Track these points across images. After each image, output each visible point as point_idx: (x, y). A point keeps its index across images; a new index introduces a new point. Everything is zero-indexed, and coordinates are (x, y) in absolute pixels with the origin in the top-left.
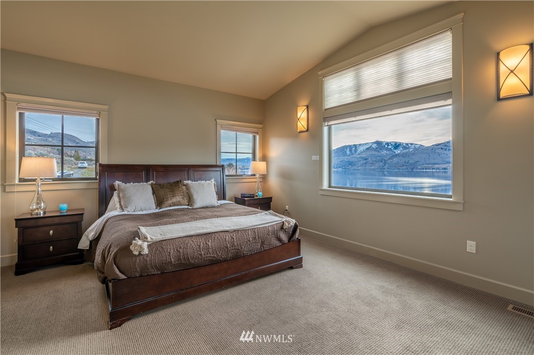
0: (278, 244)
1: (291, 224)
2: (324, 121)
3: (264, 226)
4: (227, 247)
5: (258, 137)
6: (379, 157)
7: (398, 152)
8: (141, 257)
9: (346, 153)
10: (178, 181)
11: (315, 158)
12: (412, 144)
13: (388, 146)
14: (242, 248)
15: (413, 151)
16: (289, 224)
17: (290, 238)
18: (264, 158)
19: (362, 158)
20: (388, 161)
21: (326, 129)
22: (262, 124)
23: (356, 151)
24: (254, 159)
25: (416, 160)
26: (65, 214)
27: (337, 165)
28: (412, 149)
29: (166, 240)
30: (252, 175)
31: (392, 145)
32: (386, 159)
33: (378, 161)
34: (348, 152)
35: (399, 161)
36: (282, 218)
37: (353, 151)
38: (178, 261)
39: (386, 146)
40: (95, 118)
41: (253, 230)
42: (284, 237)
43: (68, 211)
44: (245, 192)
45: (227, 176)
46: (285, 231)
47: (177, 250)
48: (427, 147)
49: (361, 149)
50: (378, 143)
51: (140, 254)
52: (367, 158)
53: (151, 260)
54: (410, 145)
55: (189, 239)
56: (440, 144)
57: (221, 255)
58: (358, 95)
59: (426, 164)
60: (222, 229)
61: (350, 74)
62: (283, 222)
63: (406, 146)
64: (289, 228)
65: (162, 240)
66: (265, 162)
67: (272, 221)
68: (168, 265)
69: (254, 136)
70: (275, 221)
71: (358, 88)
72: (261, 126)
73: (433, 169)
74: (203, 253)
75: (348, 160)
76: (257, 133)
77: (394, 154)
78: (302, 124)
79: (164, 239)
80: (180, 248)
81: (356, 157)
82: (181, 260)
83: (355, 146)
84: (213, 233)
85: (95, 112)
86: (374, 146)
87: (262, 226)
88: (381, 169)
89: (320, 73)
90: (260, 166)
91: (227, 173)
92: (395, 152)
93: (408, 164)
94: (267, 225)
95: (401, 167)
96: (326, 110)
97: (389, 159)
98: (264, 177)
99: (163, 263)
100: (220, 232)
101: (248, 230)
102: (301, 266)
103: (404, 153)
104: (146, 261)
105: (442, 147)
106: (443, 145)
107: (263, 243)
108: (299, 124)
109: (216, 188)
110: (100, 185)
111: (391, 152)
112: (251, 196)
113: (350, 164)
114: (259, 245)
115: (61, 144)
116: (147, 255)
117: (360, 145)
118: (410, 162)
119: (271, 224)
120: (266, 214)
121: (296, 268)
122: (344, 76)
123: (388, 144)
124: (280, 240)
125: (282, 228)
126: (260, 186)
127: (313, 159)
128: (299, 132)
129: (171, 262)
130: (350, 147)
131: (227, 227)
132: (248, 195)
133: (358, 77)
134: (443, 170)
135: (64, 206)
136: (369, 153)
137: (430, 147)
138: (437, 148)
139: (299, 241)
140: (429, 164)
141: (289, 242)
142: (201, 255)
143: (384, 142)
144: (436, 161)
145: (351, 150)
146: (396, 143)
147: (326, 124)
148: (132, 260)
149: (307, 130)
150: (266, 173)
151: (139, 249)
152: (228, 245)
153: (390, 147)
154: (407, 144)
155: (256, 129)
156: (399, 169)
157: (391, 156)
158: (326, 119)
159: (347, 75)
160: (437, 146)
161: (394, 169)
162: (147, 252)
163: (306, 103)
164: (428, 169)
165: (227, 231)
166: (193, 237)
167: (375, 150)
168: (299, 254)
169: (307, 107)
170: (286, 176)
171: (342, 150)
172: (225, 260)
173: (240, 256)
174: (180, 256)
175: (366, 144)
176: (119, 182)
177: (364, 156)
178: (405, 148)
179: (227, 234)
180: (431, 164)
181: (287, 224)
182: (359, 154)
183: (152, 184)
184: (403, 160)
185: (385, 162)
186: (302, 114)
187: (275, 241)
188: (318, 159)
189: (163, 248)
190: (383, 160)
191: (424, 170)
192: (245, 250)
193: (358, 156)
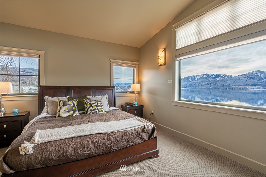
0: (141, 141)
1: (150, 128)
2: (176, 57)
3: (130, 129)
4: (99, 146)
5: (136, 70)
6: (207, 82)
7: (218, 79)
8: (27, 156)
9: (189, 80)
10: (84, 96)
11: (170, 81)
12: (226, 75)
13: (212, 76)
14: (111, 146)
15: (227, 78)
16: (148, 127)
17: (150, 137)
18: (140, 82)
19: (198, 82)
20: (212, 84)
21: (177, 63)
22: (138, 62)
23: (194, 79)
24: (134, 83)
25: (228, 84)
26: (17, 115)
27: (184, 86)
28: (226, 78)
29: (50, 142)
30: (132, 92)
31: (214, 76)
32: (211, 83)
33: (206, 84)
34: (190, 80)
35: (219, 84)
36: (143, 123)
37: (193, 79)
38: (58, 158)
39: (211, 76)
40: (38, 59)
41: (121, 132)
42: (145, 137)
43: (19, 113)
44: (128, 102)
45: (116, 92)
46: (146, 133)
47: (58, 150)
48: (235, 77)
49: (198, 78)
50: (207, 75)
51: (26, 154)
52: (201, 82)
53: (35, 158)
54: (225, 76)
55: (69, 140)
56: (242, 75)
57: (95, 152)
58: (199, 38)
59: (234, 86)
60: (97, 132)
61: (194, 24)
62: (144, 126)
63: (223, 76)
64: (149, 130)
65: (47, 142)
66: (140, 84)
67: (136, 125)
68: (50, 161)
69: (134, 69)
70: (138, 126)
71: (199, 33)
72: (138, 63)
73: (238, 88)
74: (79, 151)
75: (190, 84)
76: (135, 67)
77: (216, 80)
78: (161, 60)
79: (49, 141)
80: (61, 147)
81: (194, 82)
82: (61, 157)
83: (194, 76)
84: (90, 135)
85: (37, 55)
86: (205, 76)
87: (128, 129)
88: (208, 88)
89: (173, 26)
90: (136, 87)
91: (116, 91)
92: (216, 79)
93: (224, 86)
94: (132, 129)
95: (219, 87)
96: (177, 50)
97: (213, 83)
98: (140, 93)
99: (45, 160)
100: (95, 134)
101: (117, 132)
102: (158, 156)
103: (221, 80)
104: (31, 159)
105: (244, 76)
106: (244, 75)
107: (128, 141)
108: (159, 60)
109: (108, 99)
110: (39, 98)
111: (214, 79)
112: (131, 104)
113: (191, 86)
114: (126, 143)
115: (18, 74)
116: (32, 154)
117: (197, 76)
118: (225, 84)
119: (135, 128)
120: (134, 119)
121: (154, 158)
122: (190, 26)
123: (212, 75)
124: (142, 138)
125: (143, 130)
126: (136, 99)
127: (168, 82)
128: (160, 66)
129: (52, 159)
130: (191, 77)
131: (101, 130)
132: (129, 104)
133: (199, 25)
134: (244, 89)
135: (16, 110)
136: (201, 80)
137: (237, 76)
138: (241, 77)
139: (156, 138)
140: (236, 86)
141: (149, 139)
142: (78, 152)
143: (210, 74)
144: (240, 84)
145: (192, 79)
146: (217, 75)
147: (177, 60)
148: (19, 158)
149: (165, 64)
150: (140, 91)
151: (25, 150)
152: (101, 145)
153: (213, 77)
154: (223, 75)
155: (135, 65)
156: (219, 88)
157: (214, 81)
158: (177, 56)
159: (191, 25)
160: (241, 76)
161: (216, 88)
162: (32, 152)
163: (164, 47)
164: (236, 88)
165: (101, 134)
166: (73, 139)
167: (205, 78)
168: (156, 148)
169: (165, 49)
170: (152, 92)
171: (187, 78)
172: (99, 155)
173: (111, 151)
174: (60, 154)
175: (200, 75)
176: (48, 97)
177: (199, 82)
178: (222, 77)
179: (100, 136)
180: (237, 86)
181: (147, 128)
182: (196, 81)
183: (68, 97)
184: (220, 84)
185: (211, 85)
186: (161, 54)
187: (138, 139)
188: (172, 82)
189: (46, 148)
190: (209, 84)
191: (233, 89)
192: (115, 147)
193: (196, 82)
